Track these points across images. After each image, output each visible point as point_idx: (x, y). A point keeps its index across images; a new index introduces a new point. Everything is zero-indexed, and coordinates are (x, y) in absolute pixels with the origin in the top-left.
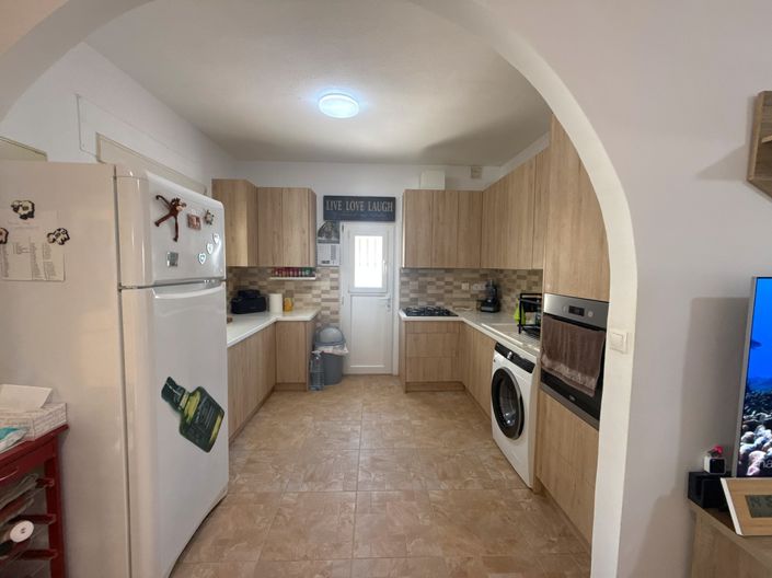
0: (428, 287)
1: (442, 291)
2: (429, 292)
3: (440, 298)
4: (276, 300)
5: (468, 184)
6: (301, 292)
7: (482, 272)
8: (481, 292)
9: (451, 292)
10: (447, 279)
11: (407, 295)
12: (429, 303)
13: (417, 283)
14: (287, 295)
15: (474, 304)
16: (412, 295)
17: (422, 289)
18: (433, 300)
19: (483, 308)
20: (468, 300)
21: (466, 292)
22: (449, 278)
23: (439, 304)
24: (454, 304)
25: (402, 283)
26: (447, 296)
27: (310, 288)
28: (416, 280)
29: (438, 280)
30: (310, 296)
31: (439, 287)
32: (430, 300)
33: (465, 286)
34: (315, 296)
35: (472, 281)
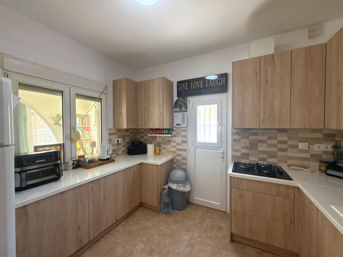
0: (259, 144)
1: (275, 149)
2: (260, 149)
3: (273, 156)
4: (150, 148)
5: (301, 41)
6: (165, 144)
7: (324, 132)
8: (325, 152)
9: (286, 150)
10: (279, 138)
11: (239, 151)
12: (260, 159)
13: (247, 141)
14: (158, 145)
15: (316, 165)
16: (243, 151)
17: (253, 146)
18: (266, 156)
19: (329, 172)
20: (307, 159)
21: (303, 151)
22: (283, 137)
23: (271, 161)
24: (289, 162)
25: (234, 141)
26: (279, 153)
27: (170, 141)
28: (248, 138)
29: (269, 138)
30: (169, 146)
31: (270, 145)
32: (261, 156)
33: (301, 146)
34: (172, 147)
35: (312, 141)
